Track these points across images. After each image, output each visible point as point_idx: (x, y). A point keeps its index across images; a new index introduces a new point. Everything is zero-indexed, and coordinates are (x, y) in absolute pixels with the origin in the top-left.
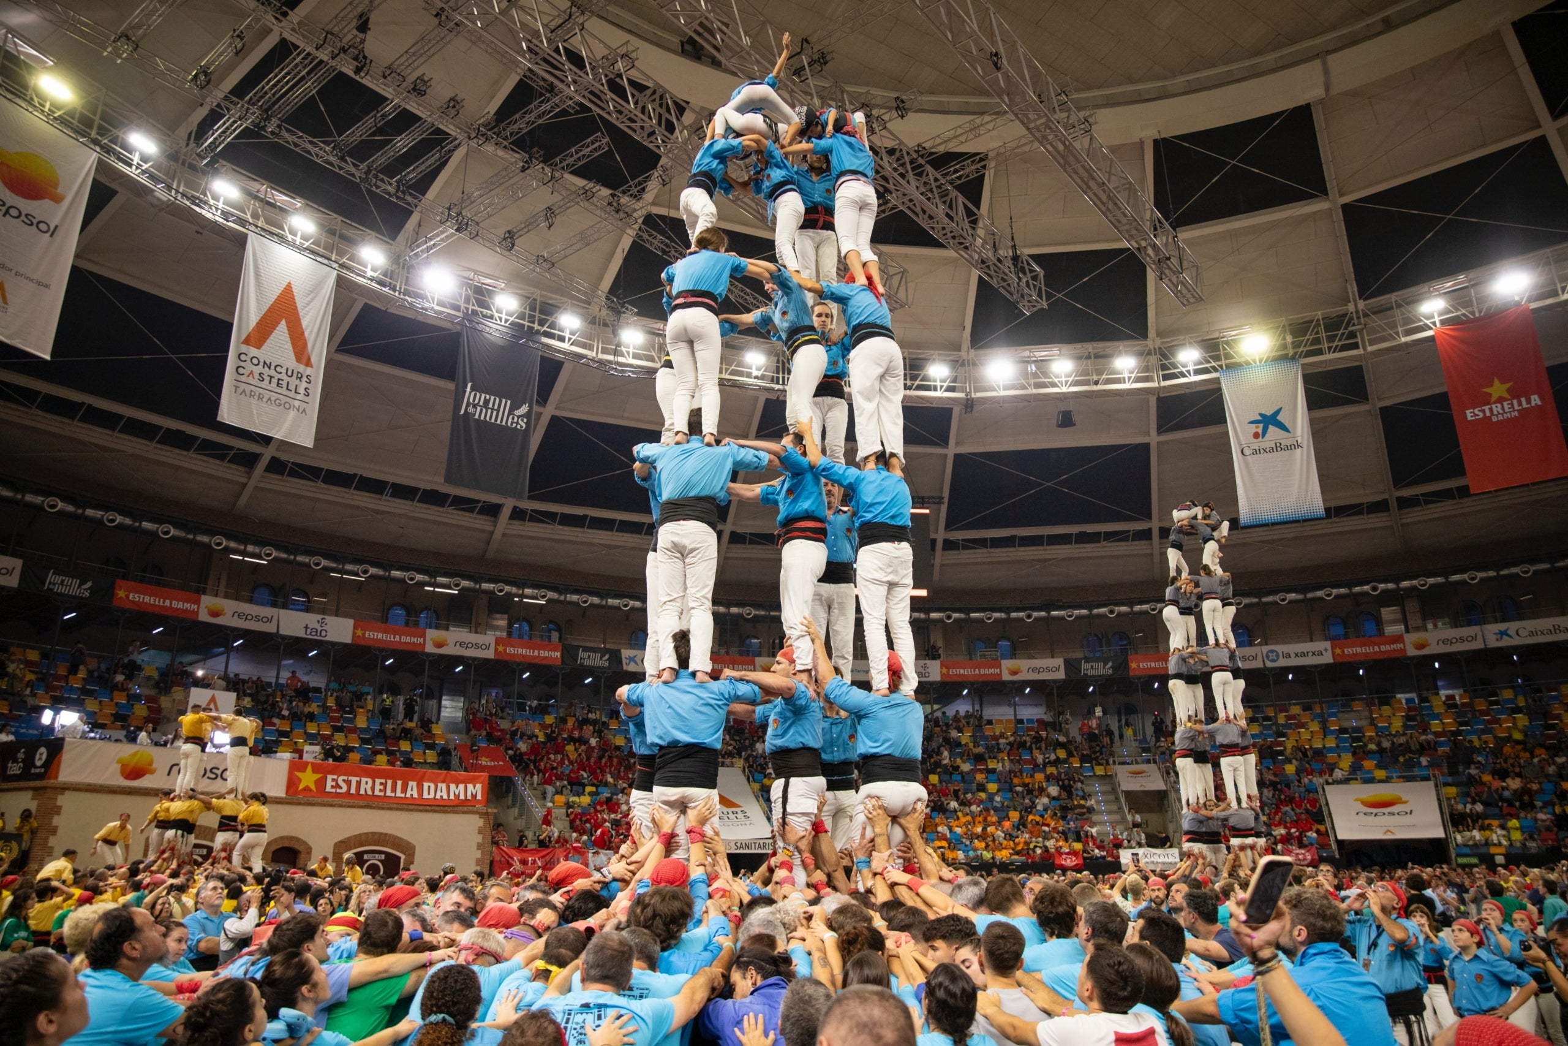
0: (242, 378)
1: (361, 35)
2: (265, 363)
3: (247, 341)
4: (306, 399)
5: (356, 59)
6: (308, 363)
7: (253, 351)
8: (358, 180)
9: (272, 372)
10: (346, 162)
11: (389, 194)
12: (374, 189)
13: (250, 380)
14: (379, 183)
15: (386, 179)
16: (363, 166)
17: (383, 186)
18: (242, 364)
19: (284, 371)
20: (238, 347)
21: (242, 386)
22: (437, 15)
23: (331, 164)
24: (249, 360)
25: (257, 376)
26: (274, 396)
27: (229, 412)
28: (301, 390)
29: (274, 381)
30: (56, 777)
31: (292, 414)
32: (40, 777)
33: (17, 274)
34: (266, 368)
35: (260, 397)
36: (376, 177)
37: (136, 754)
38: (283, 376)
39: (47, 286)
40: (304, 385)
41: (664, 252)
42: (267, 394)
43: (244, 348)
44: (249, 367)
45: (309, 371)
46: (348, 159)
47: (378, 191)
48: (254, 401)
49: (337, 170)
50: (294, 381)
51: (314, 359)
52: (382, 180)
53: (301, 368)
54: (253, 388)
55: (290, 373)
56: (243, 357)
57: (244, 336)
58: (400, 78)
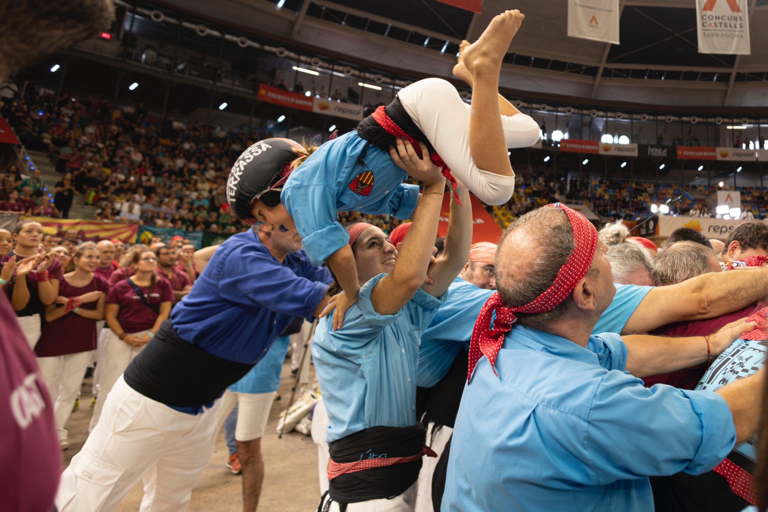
0: (707, 28)
2: (716, 17)
3: (705, 9)
4: (741, 30)
6: (739, 10)
7: (709, 13)
9: (721, 21)
13: (711, 28)
18: (705, 21)
19: (726, 18)
20: (701, 13)
21: (707, 32)
24: (707, 18)
25: (713, 25)
26: (724, 33)
27: (704, 48)
28: (738, 26)
29: (723, 25)
30: (658, 234)
31: (735, 40)
32: (653, 234)
33: (599, 9)
34: (717, 20)
35: (717, 35)
37: (691, 222)
38: (727, 21)
39: (611, 11)
40: (739, 22)
42: (720, 33)
43: (704, 13)
44: (708, 21)
45: (740, 14)
48: (715, 38)
50: (733, 22)
51: (741, 8)
53: (735, 14)
54: (713, 32)
55: (730, 18)
56: (704, 17)
57: (702, 6)
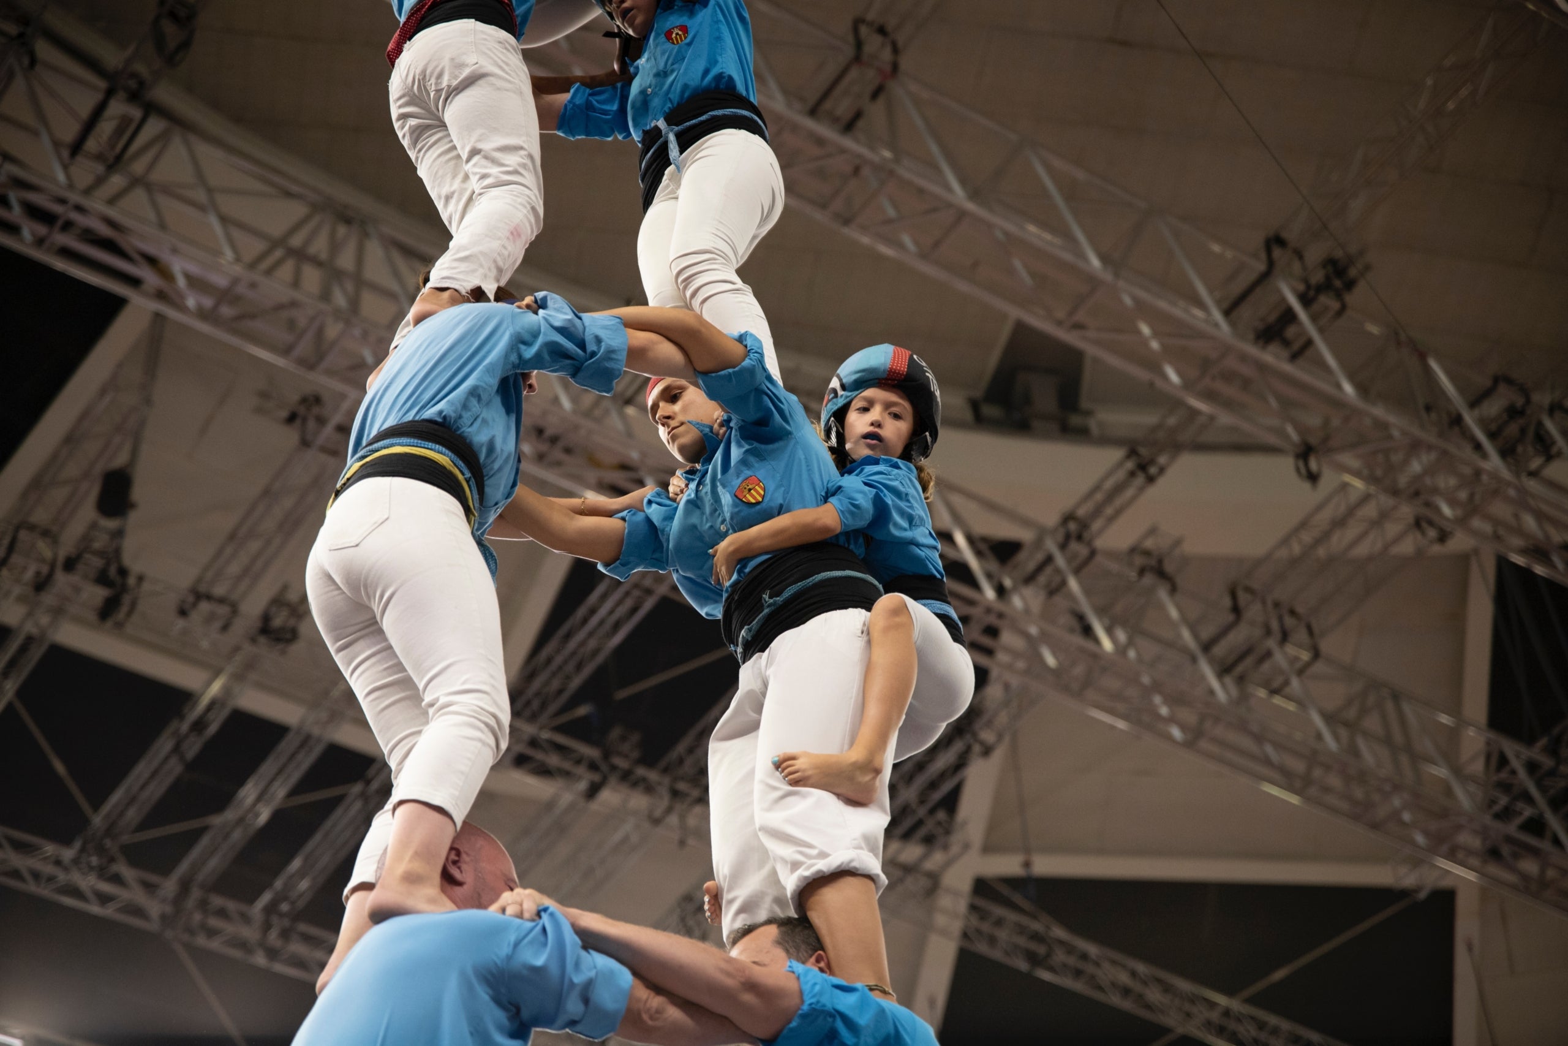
1: (111, 524)
5: (102, 579)
8: (153, 926)
10: (117, 879)
11: (243, 945)
12: (201, 941)
14: (214, 922)
15: (231, 905)
16: (170, 886)
17: (230, 928)
22: (292, 418)
23: (75, 892)
36: (203, 905)
41: (1033, 959)
46: (128, 873)
47: (215, 945)
49: (95, 909)
52: (222, 913)
58: (223, 610)
